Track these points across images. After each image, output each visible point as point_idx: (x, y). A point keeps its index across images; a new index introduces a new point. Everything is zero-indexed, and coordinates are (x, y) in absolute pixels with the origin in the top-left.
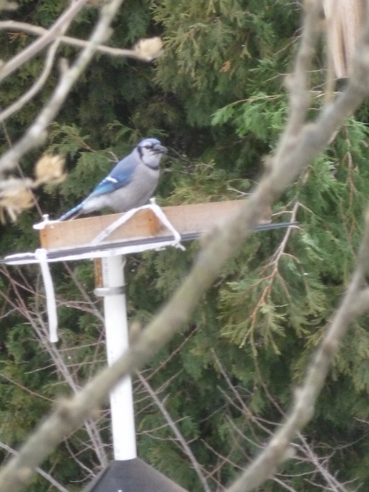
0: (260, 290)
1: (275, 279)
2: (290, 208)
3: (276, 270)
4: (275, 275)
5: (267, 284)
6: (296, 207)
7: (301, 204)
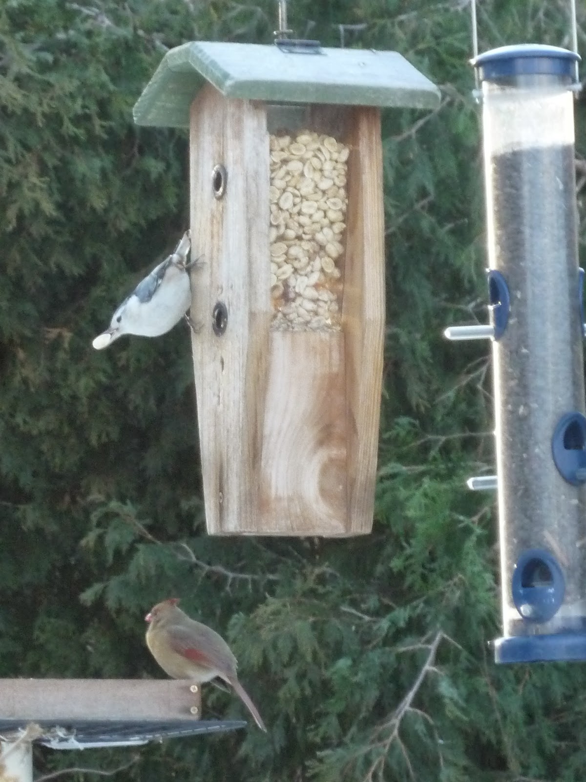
0: (368, 762)
1: (393, 747)
2: (429, 641)
3: (396, 732)
4: (394, 740)
5: (379, 754)
6: (438, 639)
7: (445, 636)
